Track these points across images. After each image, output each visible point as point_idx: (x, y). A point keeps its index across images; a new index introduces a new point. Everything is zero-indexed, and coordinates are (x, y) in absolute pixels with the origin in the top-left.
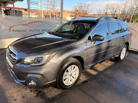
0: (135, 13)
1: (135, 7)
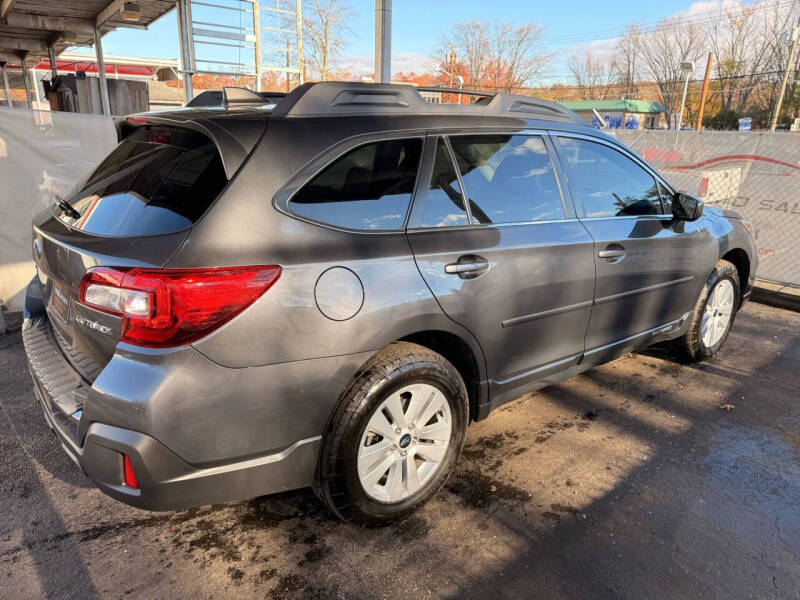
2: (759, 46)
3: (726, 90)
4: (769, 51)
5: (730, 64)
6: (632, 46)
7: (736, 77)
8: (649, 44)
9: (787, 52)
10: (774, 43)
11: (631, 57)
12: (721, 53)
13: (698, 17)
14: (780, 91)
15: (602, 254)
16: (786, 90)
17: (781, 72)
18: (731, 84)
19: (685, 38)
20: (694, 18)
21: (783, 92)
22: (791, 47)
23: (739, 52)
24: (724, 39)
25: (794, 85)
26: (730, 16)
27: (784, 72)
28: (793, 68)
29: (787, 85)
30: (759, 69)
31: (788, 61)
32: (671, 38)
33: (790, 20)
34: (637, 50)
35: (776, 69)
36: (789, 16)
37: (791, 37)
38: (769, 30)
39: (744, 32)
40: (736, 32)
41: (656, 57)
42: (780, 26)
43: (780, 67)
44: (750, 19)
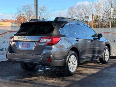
0: (113, 19)
1: (112, 10)
2: (103, 12)
3: (97, 23)
4: (106, 14)
5: (97, 17)
6: (71, 12)
7: (99, 20)
8: (76, 12)
9: (110, 14)
10: (107, 11)
11: (72, 15)
12: (94, 14)
14: (110, 23)
15: (91, 41)
16: (111, 23)
17: (109, 19)
18: (98, 22)
19: (85, 10)
21: (111, 24)
22: (111, 13)
23: (98, 13)
24: (95, 11)
25: (113, 22)
27: (110, 18)
28: (112, 18)
29: (112, 22)
30: (104, 18)
31: (111, 16)
32: (81, 10)
33: (110, 6)
34: (73, 13)
35: (108, 18)
36: (109, 5)
37: (110, 10)
38: (105, 9)
39: (99, 9)
40: (97, 9)
41: (78, 15)
42: (107, 7)
43: (109, 17)
44: (100, 6)
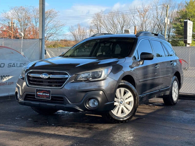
1: (167, 21)
2: (152, 25)
4: (157, 27)
6: (99, 23)
8: (106, 22)
9: (164, 27)
10: (158, 23)
11: (99, 27)
13: (125, 12)
19: (121, 20)
20: (124, 12)
22: (165, 25)
23: (144, 27)
24: (138, 21)
26: (139, 11)
28: (167, 34)
31: (165, 32)
32: (115, 20)
33: (163, 14)
34: (101, 25)
37: (164, 21)
38: (155, 18)
39: (145, 19)
40: (142, 19)
41: (110, 28)
42: (159, 17)
43: (162, 33)
44: (147, 13)
